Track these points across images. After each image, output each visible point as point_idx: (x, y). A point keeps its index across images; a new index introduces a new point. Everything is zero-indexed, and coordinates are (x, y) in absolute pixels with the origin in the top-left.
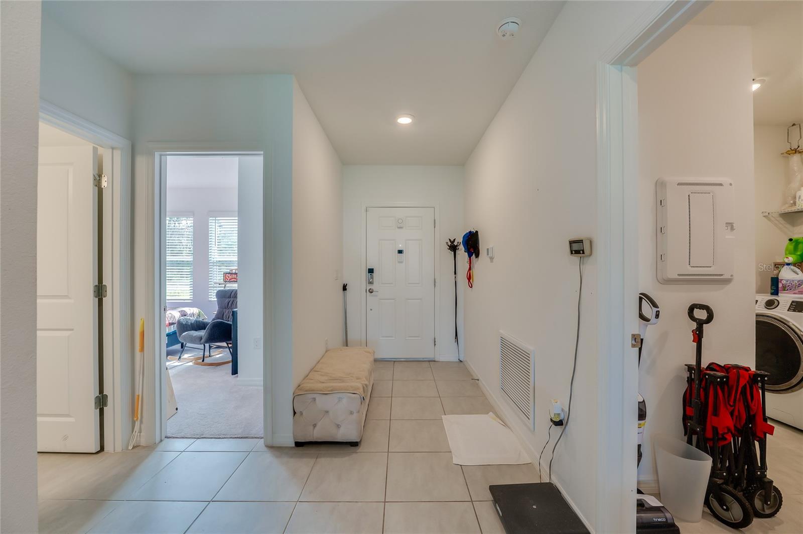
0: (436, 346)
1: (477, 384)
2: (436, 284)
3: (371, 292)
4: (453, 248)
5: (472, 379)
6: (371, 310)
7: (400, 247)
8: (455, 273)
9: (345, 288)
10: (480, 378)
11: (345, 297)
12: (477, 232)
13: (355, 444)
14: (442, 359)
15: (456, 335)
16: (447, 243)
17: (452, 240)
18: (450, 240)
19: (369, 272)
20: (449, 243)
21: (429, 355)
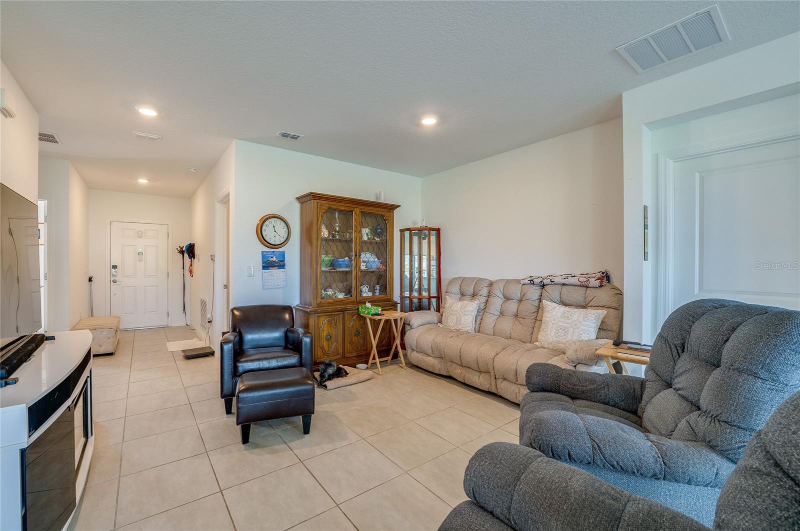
0: (169, 317)
1: (194, 332)
2: (169, 276)
3: (115, 282)
4: (182, 252)
5: (191, 329)
6: (115, 295)
7: (140, 250)
8: (183, 269)
9: (90, 280)
10: (196, 329)
11: (90, 286)
12: (194, 244)
13: (111, 354)
14: (174, 325)
15: (184, 308)
16: (177, 249)
17: (181, 247)
18: (180, 247)
19: (113, 268)
20: (179, 249)
21: (164, 323)
